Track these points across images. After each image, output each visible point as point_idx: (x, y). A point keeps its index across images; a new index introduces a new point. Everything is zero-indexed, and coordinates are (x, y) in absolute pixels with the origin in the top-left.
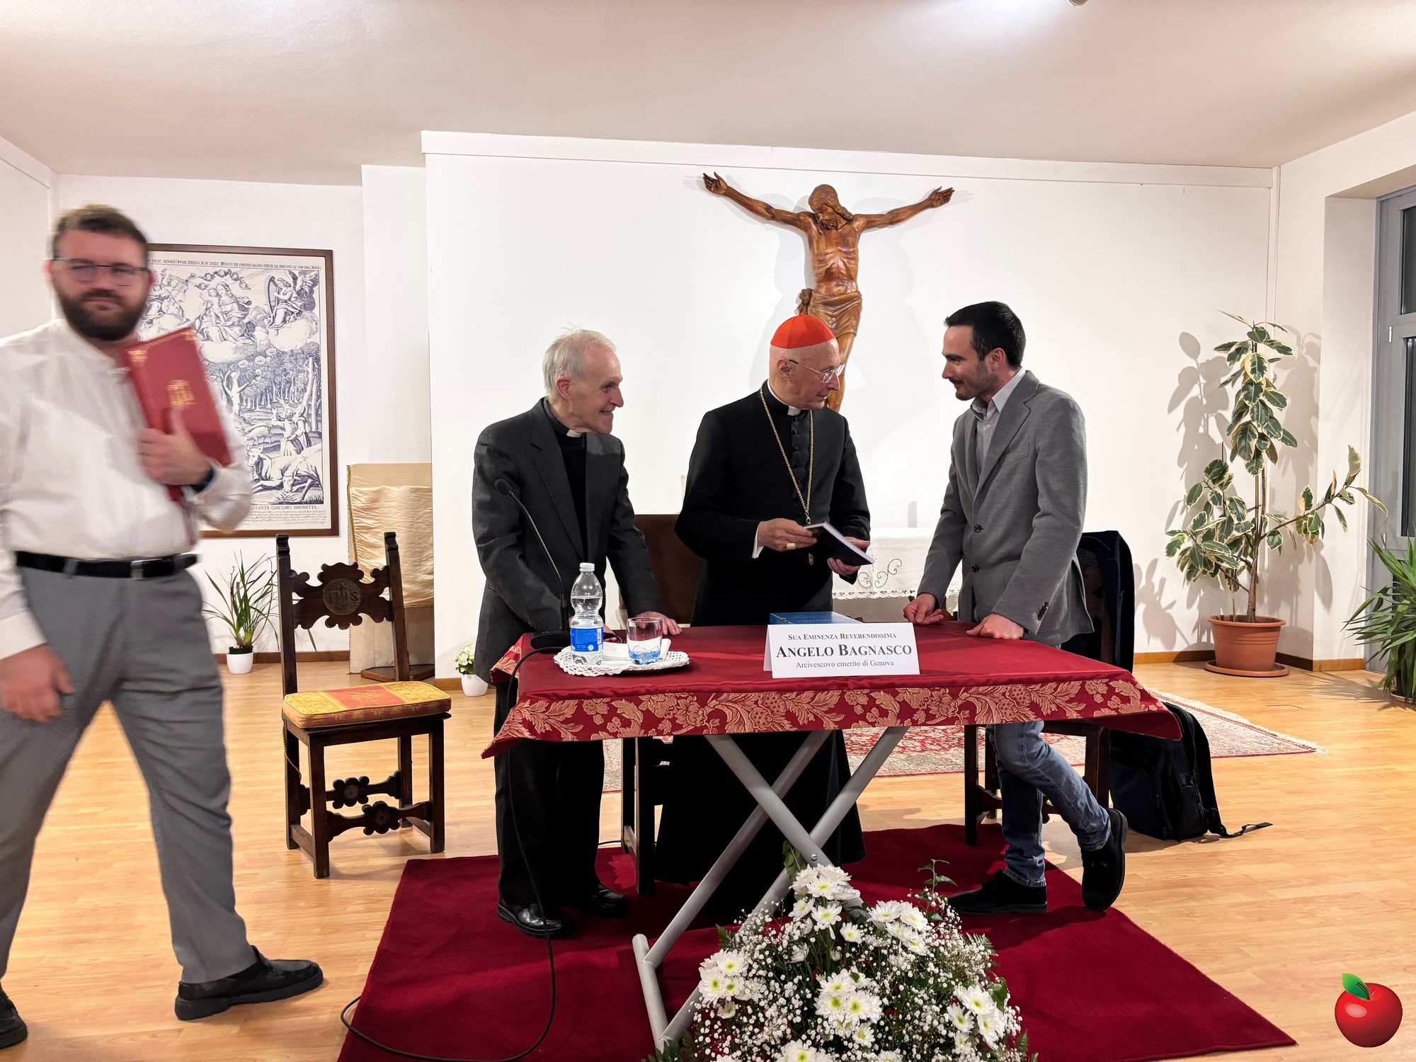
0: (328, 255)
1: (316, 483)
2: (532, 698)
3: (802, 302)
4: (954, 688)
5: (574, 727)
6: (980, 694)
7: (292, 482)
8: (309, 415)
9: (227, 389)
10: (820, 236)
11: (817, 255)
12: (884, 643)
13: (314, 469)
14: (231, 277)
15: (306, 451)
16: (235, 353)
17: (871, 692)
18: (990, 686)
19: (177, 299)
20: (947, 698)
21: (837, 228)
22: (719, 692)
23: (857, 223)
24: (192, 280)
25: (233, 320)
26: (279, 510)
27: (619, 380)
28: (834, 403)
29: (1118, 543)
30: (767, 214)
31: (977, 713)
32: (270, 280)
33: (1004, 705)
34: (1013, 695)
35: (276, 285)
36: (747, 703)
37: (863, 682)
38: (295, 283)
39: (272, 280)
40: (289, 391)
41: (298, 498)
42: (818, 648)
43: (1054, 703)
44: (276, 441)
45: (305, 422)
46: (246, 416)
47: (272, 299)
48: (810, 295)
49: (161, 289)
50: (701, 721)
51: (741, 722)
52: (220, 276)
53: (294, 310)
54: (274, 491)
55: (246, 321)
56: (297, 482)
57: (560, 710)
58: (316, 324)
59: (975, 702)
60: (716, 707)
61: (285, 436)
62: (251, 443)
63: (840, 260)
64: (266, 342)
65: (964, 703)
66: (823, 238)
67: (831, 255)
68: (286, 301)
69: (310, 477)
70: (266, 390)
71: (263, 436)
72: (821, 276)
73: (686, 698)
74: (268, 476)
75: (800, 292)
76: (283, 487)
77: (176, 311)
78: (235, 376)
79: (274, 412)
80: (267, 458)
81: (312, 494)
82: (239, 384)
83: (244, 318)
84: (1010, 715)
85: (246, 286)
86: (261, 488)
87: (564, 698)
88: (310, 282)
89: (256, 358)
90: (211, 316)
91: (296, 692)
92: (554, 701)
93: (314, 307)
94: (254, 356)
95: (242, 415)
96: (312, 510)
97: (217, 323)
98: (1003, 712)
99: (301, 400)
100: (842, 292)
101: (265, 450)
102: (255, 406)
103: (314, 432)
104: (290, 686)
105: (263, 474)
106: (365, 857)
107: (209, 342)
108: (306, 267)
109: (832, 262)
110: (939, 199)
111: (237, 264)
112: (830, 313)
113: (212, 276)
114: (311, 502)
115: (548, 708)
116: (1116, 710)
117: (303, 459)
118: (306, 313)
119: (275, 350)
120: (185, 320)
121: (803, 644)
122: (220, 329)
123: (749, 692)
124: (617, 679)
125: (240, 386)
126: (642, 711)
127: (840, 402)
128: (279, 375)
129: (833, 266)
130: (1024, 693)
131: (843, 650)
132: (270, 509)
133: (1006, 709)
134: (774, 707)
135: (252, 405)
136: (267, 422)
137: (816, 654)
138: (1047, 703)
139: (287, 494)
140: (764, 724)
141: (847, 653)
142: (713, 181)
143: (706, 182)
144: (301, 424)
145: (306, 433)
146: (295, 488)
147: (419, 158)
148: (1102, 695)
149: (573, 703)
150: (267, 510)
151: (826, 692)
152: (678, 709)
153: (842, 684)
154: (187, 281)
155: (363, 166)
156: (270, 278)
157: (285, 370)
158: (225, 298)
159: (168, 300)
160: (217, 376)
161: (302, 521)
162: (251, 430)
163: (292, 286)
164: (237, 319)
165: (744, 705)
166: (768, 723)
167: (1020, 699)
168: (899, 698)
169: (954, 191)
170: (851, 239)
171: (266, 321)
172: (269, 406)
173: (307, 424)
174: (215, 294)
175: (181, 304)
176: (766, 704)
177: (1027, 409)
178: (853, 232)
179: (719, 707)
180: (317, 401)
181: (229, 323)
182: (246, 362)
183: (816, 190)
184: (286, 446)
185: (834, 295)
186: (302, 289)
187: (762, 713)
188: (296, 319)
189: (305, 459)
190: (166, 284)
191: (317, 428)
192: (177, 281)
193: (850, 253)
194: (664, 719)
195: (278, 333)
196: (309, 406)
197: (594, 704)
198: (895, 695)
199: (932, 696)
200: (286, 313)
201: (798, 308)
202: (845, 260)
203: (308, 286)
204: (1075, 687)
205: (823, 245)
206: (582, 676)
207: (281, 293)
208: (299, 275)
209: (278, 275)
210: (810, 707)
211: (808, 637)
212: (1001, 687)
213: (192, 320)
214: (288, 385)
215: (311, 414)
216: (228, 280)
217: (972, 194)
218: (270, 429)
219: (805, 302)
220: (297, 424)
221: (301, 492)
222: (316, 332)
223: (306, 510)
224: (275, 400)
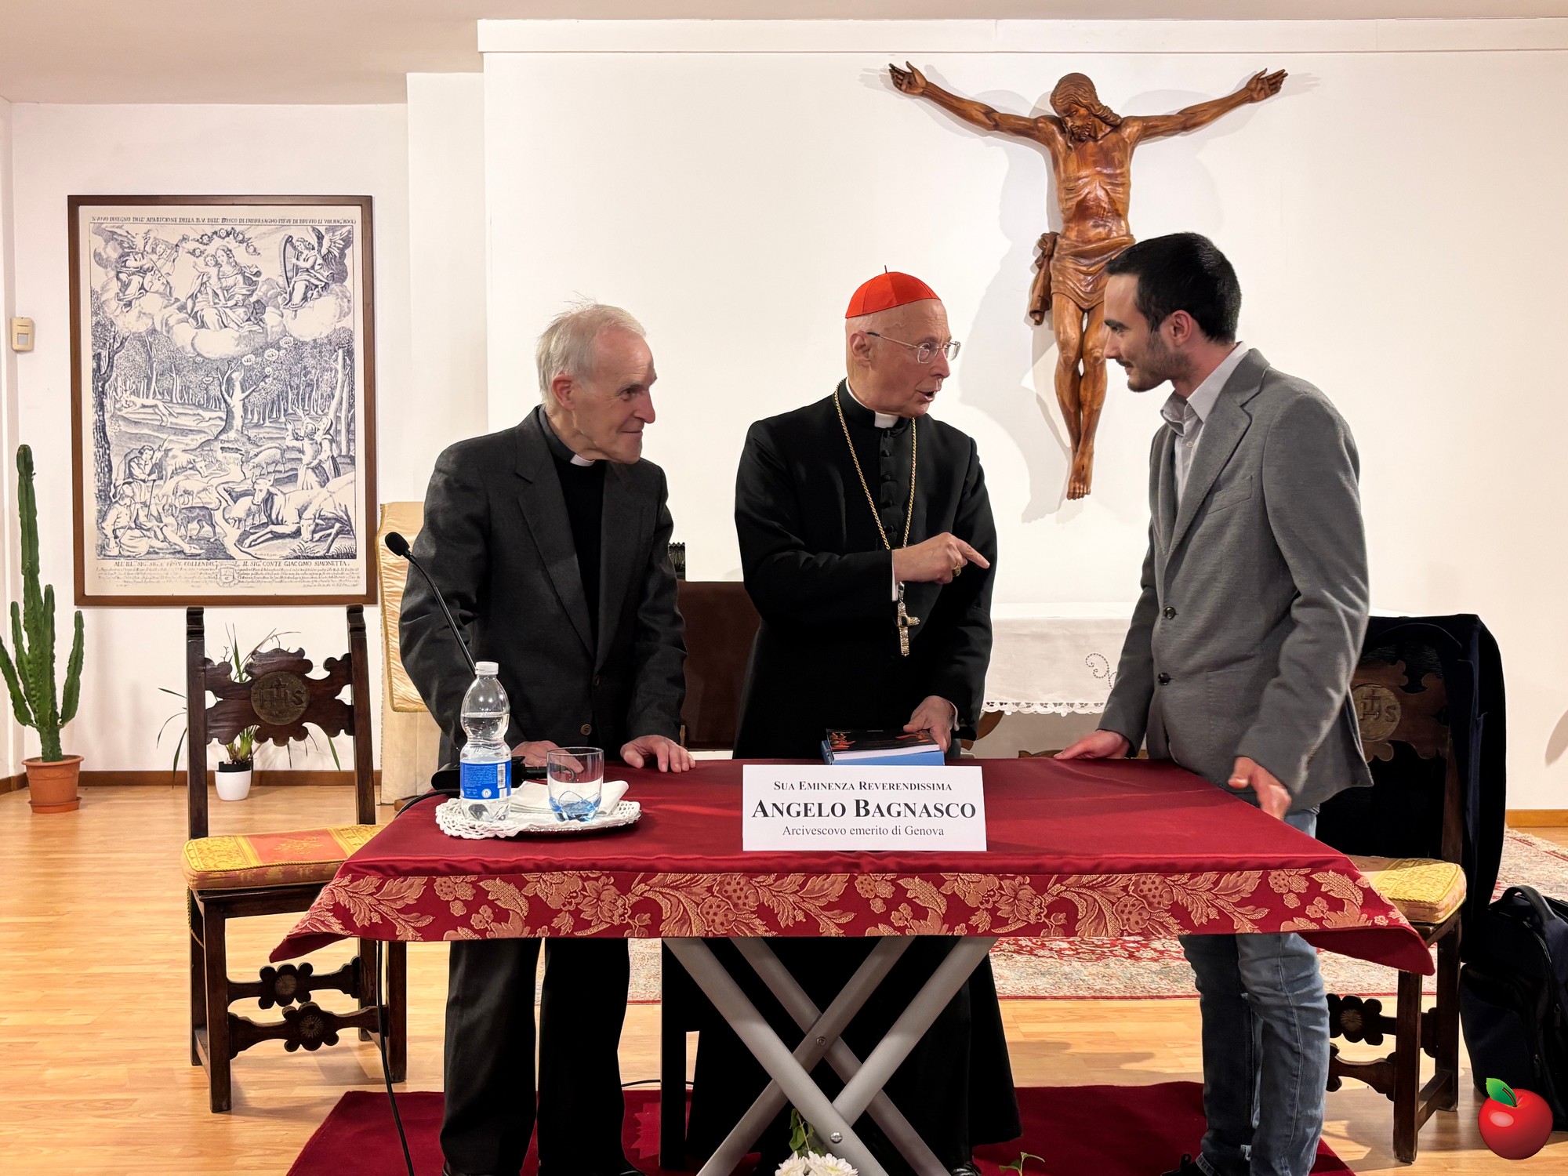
0: (366, 203)
1: (346, 529)
2: (357, 872)
3: (1043, 253)
4: (1040, 876)
5: (418, 919)
6: (1084, 886)
7: (312, 527)
8: (338, 432)
9: (226, 396)
10: (1069, 152)
11: (1064, 181)
12: (931, 798)
13: (344, 509)
14: (235, 238)
15: (334, 483)
16: (237, 345)
17: (899, 878)
18: (1101, 874)
19: (163, 273)
20: (1027, 892)
21: (1095, 139)
22: (651, 871)
23: (1128, 130)
24: (184, 244)
25: (236, 298)
26: (294, 567)
27: (651, 378)
28: (1090, 406)
29: (1476, 635)
30: (988, 121)
31: (1079, 917)
32: (286, 242)
33: (1126, 906)
34: (1141, 891)
35: (294, 248)
36: (694, 889)
37: (885, 862)
38: (320, 244)
39: (289, 240)
40: (310, 397)
41: (321, 549)
42: (820, 805)
43: (1213, 906)
44: (292, 469)
45: (332, 441)
46: (252, 433)
47: (289, 267)
48: (1055, 242)
49: (143, 258)
50: (620, 916)
51: (685, 920)
52: (220, 237)
53: (317, 282)
54: (287, 540)
55: (253, 299)
56: (319, 527)
57: (399, 891)
58: (349, 301)
59: (1076, 899)
60: (646, 895)
61: (304, 462)
62: (257, 472)
63: (1098, 188)
64: (279, 329)
65: (1056, 900)
66: (1073, 155)
67: (1086, 180)
68: (307, 270)
69: (338, 519)
70: (278, 396)
71: (273, 463)
72: (1070, 213)
73: (597, 879)
74: (280, 518)
75: (1039, 237)
76: (301, 535)
77: (161, 290)
78: (237, 376)
79: (290, 427)
80: (279, 493)
81: (341, 544)
82: (242, 387)
83: (251, 295)
84: (1137, 923)
85: (255, 250)
86: (270, 535)
87: (406, 874)
88: (341, 242)
89: (266, 352)
90: (207, 293)
91: (206, 836)
92: (389, 876)
93: (345, 278)
94: (264, 348)
95: (246, 432)
96: (340, 567)
97: (215, 304)
98: (1125, 917)
99: (326, 410)
100: (1103, 236)
101: (277, 482)
102: (264, 420)
103: (344, 456)
104: (199, 828)
105: (274, 517)
106: (293, 1084)
107: (204, 329)
108: (335, 221)
109: (1087, 191)
110: (1262, 89)
111: (243, 220)
112: (1084, 269)
113: (210, 239)
114: (339, 556)
115: (379, 888)
116: (1319, 921)
117: (329, 494)
118: (334, 286)
119: (292, 339)
120: (173, 300)
121: (798, 797)
122: (219, 311)
123: (699, 872)
124: (510, 844)
125: (243, 392)
126: (526, 897)
127: (1100, 404)
128: (297, 375)
129: (1089, 196)
130: (1160, 888)
131: (862, 808)
132: (283, 566)
133: (1130, 913)
134: (739, 898)
135: (259, 419)
136: (279, 441)
137: (817, 814)
138: (1201, 905)
139: (306, 545)
140: (722, 924)
141: (867, 812)
142: (904, 74)
143: (893, 77)
144: (326, 444)
145: (333, 457)
146: (317, 536)
147: (474, 60)
148: (1299, 895)
149: (419, 881)
150: (278, 568)
151: (825, 876)
152: (585, 897)
153: (852, 863)
154: (177, 245)
155: (409, 76)
156: (286, 237)
157: (305, 368)
158: (227, 269)
159: (152, 273)
160: (214, 378)
161: (326, 584)
162: (258, 453)
163: (316, 248)
164: (241, 297)
165: (689, 893)
166: (730, 923)
167: (1154, 897)
168: (947, 889)
169: (1287, 75)
170: (1117, 155)
171: (280, 299)
172: (283, 419)
173: (334, 445)
174: (214, 263)
175: (170, 279)
176: (726, 892)
177: (1246, 417)
178: (1121, 144)
179: (650, 895)
180: (349, 412)
181: (231, 303)
182: (253, 357)
183: (1061, 81)
184: (306, 476)
185: (1090, 242)
186: (329, 252)
187: (719, 906)
188: (320, 296)
189: (331, 494)
190: (150, 251)
191: (349, 450)
192: (164, 247)
193: (1115, 176)
194: (560, 911)
195: (296, 315)
196: (338, 418)
197: (452, 885)
198: (939, 884)
199: (1001, 888)
200: (307, 287)
201: (1036, 262)
202: (1108, 187)
203: (338, 248)
204: (1249, 881)
205: (1073, 166)
206: (460, 837)
207: (301, 259)
208: (326, 233)
209: (297, 233)
210: (798, 899)
211: (806, 785)
212: (1120, 876)
213: (183, 300)
214: (308, 389)
215: (340, 431)
216: (231, 243)
217: (1316, 79)
218: (283, 452)
219: (1046, 253)
220: (321, 444)
221: (326, 541)
222: (348, 313)
223: (333, 567)
224: (290, 411)
